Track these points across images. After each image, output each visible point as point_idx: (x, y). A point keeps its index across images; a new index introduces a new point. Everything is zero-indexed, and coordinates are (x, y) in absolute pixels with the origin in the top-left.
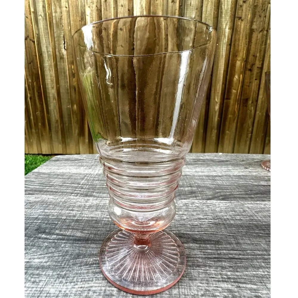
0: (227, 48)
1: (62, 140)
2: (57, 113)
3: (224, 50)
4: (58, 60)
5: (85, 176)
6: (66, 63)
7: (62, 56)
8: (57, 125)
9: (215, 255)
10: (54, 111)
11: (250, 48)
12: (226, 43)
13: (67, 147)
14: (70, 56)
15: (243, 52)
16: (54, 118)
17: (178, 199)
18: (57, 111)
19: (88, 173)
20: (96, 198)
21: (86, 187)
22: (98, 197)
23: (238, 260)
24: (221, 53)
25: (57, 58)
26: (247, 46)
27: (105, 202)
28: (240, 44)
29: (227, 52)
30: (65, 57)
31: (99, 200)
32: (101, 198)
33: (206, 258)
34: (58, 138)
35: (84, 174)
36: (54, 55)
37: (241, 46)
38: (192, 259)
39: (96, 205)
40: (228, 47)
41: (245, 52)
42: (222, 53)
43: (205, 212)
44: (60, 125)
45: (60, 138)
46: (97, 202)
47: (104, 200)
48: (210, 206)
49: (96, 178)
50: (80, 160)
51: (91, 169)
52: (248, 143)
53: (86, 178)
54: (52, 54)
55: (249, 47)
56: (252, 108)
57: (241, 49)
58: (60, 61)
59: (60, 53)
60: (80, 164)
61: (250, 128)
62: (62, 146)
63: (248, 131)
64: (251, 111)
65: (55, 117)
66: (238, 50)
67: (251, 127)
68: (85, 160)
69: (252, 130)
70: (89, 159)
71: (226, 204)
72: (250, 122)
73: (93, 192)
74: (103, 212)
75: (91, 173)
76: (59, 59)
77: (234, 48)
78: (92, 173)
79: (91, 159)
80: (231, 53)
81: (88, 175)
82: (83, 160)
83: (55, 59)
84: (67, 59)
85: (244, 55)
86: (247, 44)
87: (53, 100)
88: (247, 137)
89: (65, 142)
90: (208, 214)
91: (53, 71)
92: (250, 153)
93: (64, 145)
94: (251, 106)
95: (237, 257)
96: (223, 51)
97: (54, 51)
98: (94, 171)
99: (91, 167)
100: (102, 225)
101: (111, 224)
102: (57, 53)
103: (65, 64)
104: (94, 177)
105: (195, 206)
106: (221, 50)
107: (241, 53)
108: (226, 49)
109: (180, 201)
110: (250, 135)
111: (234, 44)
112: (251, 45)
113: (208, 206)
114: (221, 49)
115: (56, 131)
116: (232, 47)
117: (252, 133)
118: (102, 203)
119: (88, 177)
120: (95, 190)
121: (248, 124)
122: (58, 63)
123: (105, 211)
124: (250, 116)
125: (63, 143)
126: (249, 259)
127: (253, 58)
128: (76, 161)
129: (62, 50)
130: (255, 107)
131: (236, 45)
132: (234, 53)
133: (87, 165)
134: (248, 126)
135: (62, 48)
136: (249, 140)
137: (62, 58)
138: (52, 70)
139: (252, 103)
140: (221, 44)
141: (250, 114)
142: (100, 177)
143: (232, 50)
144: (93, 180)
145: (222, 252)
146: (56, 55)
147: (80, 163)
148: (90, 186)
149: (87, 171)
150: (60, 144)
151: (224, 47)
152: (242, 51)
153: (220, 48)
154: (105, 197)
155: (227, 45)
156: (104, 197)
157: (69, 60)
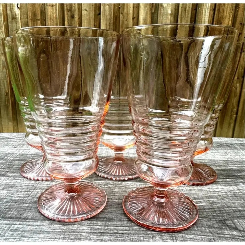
0: (210, 13)
1: (13, 117)
2: (7, 84)
3: (207, 15)
4: (9, 21)
5: (6, 156)
6: (19, 24)
7: (15, 16)
8: (7, 98)
9: (101, 230)
10: (3, 81)
11: (237, 15)
12: (209, 8)
13: (19, 125)
14: (24, 16)
15: (229, 19)
16: (3, 90)
17: (94, 180)
18: (7, 82)
19: (10, 152)
20: (8, 178)
21: (2, 167)
22: (11, 177)
23: (120, 235)
24: (203, 18)
25: (9, 18)
26: (233, 12)
27: (15, 182)
28: (226, 10)
29: (210, 18)
30: (18, 16)
31: (11, 180)
32: (13, 178)
33: (90, 233)
34: (8, 114)
35: (6, 153)
36: (5, 14)
37: (227, 11)
38: (77, 233)
39: (5, 184)
40: (212, 12)
41: (231, 19)
42: (205, 20)
43: (114, 192)
44: (11, 98)
45: (11, 115)
46: (7, 181)
47: (16, 180)
48: (123, 187)
49: (17, 158)
50: (9, 138)
51: (16, 148)
52: (232, 125)
53: (6, 157)
54: (2, 12)
55: (236, 13)
56: (238, 85)
57: (226, 16)
58: (12, 22)
59: (12, 13)
60: (6, 143)
61: (234, 108)
62: (13, 123)
63: (232, 111)
64: (236, 89)
65: (5, 88)
66: (223, 16)
67: (236, 107)
68: (14, 139)
69: (238, 110)
70: (18, 137)
71: (139, 186)
72: (235, 101)
73: (8, 172)
74: (10, 191)
75: (14, 152)
76: (11, 19)
77: (219, 14)
78: (16, 152)
79: (21, 138)
80: (215, 20)
81: (9, 155)
82: (12, 138)
83: (6, 19)
84: (21, 19)
85: (230, 22)
86: (234, 10)
87: (3, 68)
88: (231, 118)
89: (17, 119)
90: (115, 195)
91: (3, 34)
92: (234, 137)
93: (15, 123)
94: (237, 83)
95: (121, 232)
96: (205, 17)
97: (5, 9)
98: (18, 150)
99: (17, 146)
100: (3, 203)
101: (12, 202)
102: (9, 12)
103: (17, 25)
104: (15, 157)
105: (107, 187)
106: (203, 16)
107: (226, 20)
108: (209, 15)
109: (95, 182)
110: (235, 116)
111: (219, 9)
112: (238, 11)
113: (120, 187)
114: (204, 14)
115: (5, 106)
116: (216, 13)
117: (237, 114)
118: (12, 183)
119: (9, 156)
120: (10, 170)
121: (233, 104)
122: (9, 25)
123: (12, 190)
124: (235, 95)
125: (14, 120)
126: (132, 234)
127: (240, 26)
128: (3, 140)
129: (14, 8)
130: (241, 83)
131: (221, 10)
132: (218, 20)
133: (13, 144)
134: (233, 105)
135: (14, 7)
136: (233, 122)
137: (14, 18)
138: (2, 32)
139: (238, 78)
140: (203, 8)
141: (235, 92)
142: (21, 157)
143: (215, 16)
144: (13, 160)
145: (109, 227)
146: (7, 14)
147: (6, 141)
148: (8, 166)
149: (11, 150)
150: (11, 121)
151: (207, 12)
152: (228, 17)
153: (202, 13)
154: (18, 177)
155: (210, 11)
156: (16, 177)
157: (23, 20)
